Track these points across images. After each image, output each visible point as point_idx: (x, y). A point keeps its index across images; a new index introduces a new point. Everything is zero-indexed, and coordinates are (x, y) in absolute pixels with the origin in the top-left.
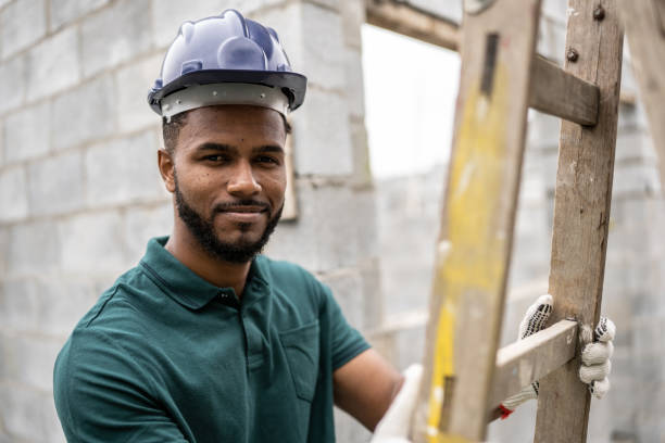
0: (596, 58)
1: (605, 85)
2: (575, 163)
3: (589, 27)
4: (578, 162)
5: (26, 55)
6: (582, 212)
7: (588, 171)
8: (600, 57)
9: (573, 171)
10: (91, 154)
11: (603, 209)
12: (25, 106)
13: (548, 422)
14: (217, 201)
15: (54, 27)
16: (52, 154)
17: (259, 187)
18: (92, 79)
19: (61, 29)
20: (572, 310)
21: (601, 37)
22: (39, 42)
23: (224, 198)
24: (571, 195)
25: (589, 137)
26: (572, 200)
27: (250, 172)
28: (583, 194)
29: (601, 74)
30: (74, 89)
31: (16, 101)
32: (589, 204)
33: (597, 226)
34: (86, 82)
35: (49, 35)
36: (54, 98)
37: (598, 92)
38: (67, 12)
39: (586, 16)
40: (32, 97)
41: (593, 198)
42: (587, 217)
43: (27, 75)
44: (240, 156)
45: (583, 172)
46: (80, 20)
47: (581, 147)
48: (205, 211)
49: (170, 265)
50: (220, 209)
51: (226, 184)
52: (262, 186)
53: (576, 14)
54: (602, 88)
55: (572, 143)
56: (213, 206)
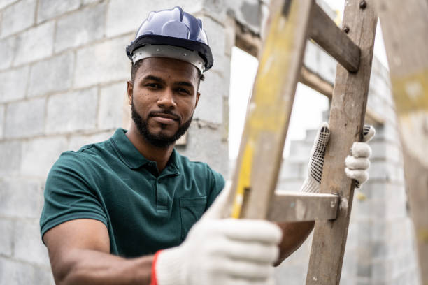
0: (360, 32)
1: (364, 47)
2: (343, 95)
3: (357, 13)
4: (346, 94)
5: (17, 37)
6: (346, 125)
7: (351, 100)
8: (362, 31)
9: (342, 100)
10: (52, 100)
11: (359, 124)
12: (12, 68)
13: (317, 263)
14: (151, 110)
15: (39, 20)
16: (26, 99)
17: (175, 104)
18: (60, 54)
19: (44, 22)
20: (336, 189)
21: (364, 19)
22: (27, 29)
23: (155, 108)
24: (340, 115)
25: (353, 79)
26: (340, 118)
27: (171, 95)
28: (348, 114)
29: (362, 40)
30: (47, 59)
31: (7, 64)
32: (350, 121)
33: (354, 134)
34: (56, 55)
35: (35, 25)
36: (32, 64)
37: (359, 52)
38: (50, 12)
39: (356, 6)
40: (16, 64)
41: (353, 116)
42: (349, 129)
43: (16, 49)
44: (167, 85)
45: (348, 100)
46: (58, 17)
47: (348, 85)
48: (144, 115)
49: (124, 142)
50: (152, 115)
51: (157, 100)
52: (177, 104)
53: (350, 5)
54: (362, 49)
55: (343, 82)
56: (149, 112)
